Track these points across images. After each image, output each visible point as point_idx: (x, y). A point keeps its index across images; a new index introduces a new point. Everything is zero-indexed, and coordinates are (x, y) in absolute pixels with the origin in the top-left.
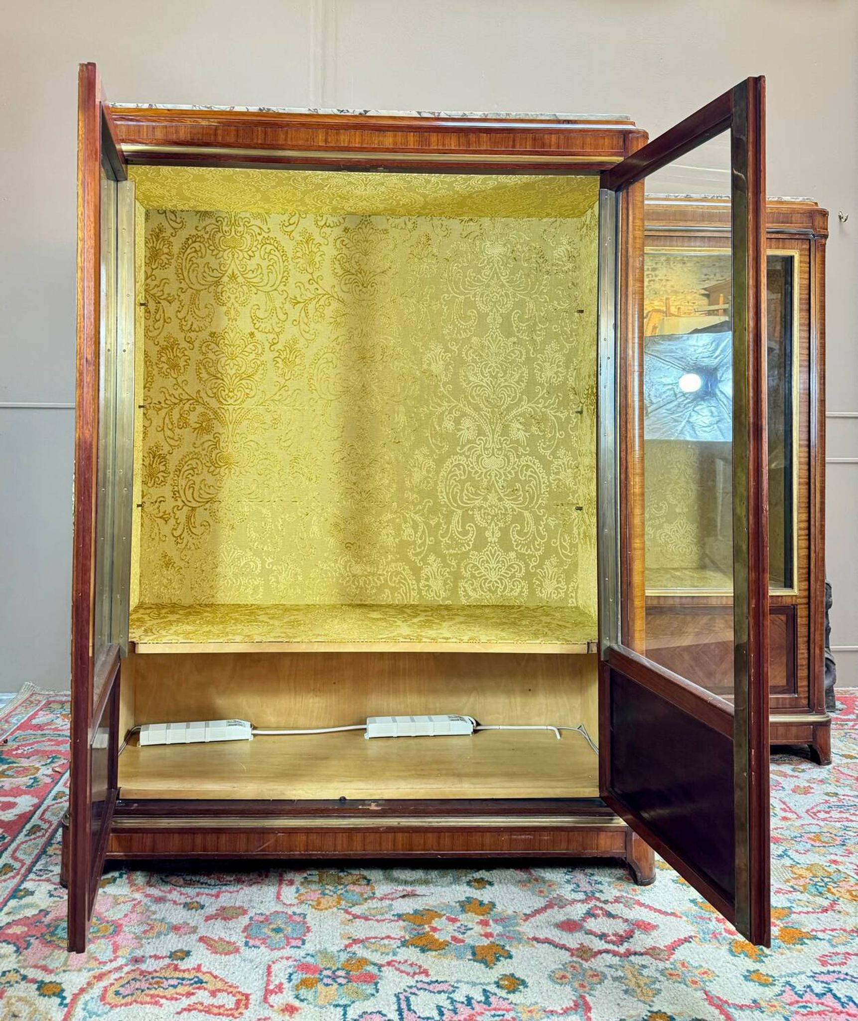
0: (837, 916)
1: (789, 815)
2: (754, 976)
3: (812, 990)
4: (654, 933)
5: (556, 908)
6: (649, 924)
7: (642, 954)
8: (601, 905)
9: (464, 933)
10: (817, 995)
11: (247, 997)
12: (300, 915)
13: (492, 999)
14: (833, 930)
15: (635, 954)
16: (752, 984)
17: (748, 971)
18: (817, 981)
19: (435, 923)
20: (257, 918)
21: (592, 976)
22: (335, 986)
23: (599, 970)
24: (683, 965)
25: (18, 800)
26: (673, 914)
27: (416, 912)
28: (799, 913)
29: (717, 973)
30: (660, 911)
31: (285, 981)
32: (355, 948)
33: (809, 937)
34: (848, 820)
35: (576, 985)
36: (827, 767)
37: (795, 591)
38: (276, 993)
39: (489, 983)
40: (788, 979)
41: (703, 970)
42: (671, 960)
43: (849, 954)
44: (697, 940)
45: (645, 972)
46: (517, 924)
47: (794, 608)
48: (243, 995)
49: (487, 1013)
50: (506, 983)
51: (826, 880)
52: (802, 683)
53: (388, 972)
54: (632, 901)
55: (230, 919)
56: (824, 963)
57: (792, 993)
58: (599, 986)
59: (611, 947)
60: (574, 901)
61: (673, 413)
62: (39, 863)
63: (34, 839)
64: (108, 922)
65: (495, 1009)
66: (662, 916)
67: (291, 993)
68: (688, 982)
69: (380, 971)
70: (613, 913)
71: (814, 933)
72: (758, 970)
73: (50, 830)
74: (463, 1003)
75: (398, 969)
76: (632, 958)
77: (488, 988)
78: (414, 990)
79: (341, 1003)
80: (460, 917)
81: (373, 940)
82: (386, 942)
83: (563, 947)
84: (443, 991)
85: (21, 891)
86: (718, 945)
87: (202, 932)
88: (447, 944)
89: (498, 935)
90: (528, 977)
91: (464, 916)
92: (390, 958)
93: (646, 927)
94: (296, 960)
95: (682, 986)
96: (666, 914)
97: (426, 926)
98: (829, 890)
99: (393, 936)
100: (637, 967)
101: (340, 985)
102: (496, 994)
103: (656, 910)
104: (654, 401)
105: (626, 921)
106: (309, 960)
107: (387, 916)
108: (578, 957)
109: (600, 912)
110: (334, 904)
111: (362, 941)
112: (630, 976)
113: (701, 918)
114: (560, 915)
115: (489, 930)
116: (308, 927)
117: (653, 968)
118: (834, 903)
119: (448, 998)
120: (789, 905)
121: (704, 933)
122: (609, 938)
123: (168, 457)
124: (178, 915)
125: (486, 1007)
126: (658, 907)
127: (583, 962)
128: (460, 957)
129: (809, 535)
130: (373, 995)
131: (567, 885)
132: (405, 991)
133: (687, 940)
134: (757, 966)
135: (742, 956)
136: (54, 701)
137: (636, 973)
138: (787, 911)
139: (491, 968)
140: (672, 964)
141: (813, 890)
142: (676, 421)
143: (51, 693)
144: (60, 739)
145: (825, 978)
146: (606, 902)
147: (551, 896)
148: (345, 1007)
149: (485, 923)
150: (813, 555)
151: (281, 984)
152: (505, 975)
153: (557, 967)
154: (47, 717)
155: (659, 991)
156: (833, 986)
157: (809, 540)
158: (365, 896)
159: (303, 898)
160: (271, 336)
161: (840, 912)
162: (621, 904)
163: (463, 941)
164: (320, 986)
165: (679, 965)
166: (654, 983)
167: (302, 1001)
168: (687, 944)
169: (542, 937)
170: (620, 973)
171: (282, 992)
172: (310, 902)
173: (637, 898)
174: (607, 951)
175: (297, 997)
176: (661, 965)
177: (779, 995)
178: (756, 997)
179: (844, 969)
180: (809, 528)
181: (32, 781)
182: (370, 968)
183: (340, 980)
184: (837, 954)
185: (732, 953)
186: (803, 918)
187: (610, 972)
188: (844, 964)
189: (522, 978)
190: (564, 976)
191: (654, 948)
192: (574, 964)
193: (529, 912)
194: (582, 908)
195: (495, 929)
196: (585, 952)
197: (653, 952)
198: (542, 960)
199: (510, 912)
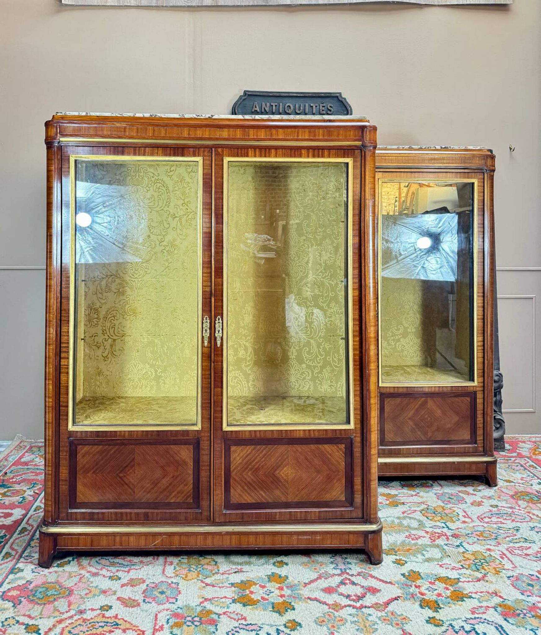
0: (485, 584)
1: (467, 520)
2: (432, 621)
3: (464, 629)
4: (378, 594)
5: (323, 579)
6: (376, 589)
7: (369, 607)
8: (350, 577)
9: (268, 595)
10: (466, 632)
11: (144, 632)
12: (175, 583)
14: (481, 592)
15: (366, 607)
16: (430, 625)
17: (429, 617)
18: (468, 624)
19: (252, 589)
20: (150, 585)
21: (339, 621)
22: (193, 626)
23: (344, 616)
24: (392, 614)
25: (13, 511)
26: (390, 583)
27: (242, 581)
28: (463, 582)
29: (411, 619)
30: (383, 581)
31: (165, 624)
32: (206, 604)
33: (467, 596)
34: (502, 523)
35: (330, 626)
36: (495, 488)
37: (476, 383)
38: (160, 631)
39: (280, 625)
40: (451, 622)
41: (403, 617)
42: (386, 611)
43: (488, 607)
44: (402, 598)
45: (370, 618)
46: (300, 589)
47: (475, 393)
48: (141, 631)
50: (290, 625)
51: (482, 561)
52: (480, 438)
53: (224, 618)
54: (367, 575)
55: (135, 586)
56: (473, 613)
57: (452, 630)
58: (342, 627)
59: (352, 603)
60: (334, 575)
61: (414, 261)
62: (26, 552)
63: (23, 536)
64: (65, 588)
66: (383, 584)
67: (168, 630)
68: (394, 624)
69: (219, 618)
70: (356, 582)
71: (470, 594)
72: (435, 617)
73: (32, 531)
75: (229, 617)
76: (363, 610)
77: (279, 628)
78: (238, 629)
80: (267, 585)
81: (216, 599)
82: (224, 600)
83: (324, 603)
84: (254, 630)
85: (16, 569)
86: (414, 601)
87: (119, 594)
88: (258, 601)
89: (288, 596)
90: (303, 621)
91: (270, 584)
92: (225, 610)
93: (374, 591)
94: (171, 611)
95: (390, 626)
96: (386, 582)
97: (247, 591)
98: (483, 568)
99: (227, 596)
100: (366, 615)
101: (196, 626)
102: (283, 632)
103: (381, 581)
104: (402, 253)
105: (363, 587)
106: (179, 611)
107: (225, 584)
108: (332, 609)
109: (348, 582)
110: (196, 576)
111: (210, 600)
112: (361, 620)
113: (406, 585)
114: (323, 584)
115: (283, 593)
116: (179, 591)
117: (374, 616)
118: (485, 576)
119: (257, 634)
120: (459, 577)
121: (407, 594)
122: (351, 598)
123: (99, 309)
124: (105, 584)
126: (382, 579)
127: (335, 612)
128: (265, 610)
129: (484, 350)
130: (214, 632)
131: (331, 565)
132: (232, 630)
133: (396, 599)
134: (434, 614)
135: (427, 608)
136: (34, 446)
137: (364, 619)
138: (456, 581)
139: (282, 616)
140: (386, 613)
141: (474, 568)
142: (415, 266)
143: (33, 440)
144: (38, 471)
145: (472, 621)
146: (352, 575)
147: (321, 572)
149: (281, 589)
150: (486, 362)
151: (163, 625)
152: (290, 620)
153: (320, 615)
154: (30, 457)
155: (377, 629)
156: (476, 627)
157: (484, 352)
158: (214, 572)
159: (177, 573)
160: (160, 237)
161: (487, 581)
163: (267, 600)
164: (185, 627)
165: (389, 614)
166: (374, 625)
168: (396, 601)
169: (313, 597)
170: (355, 619)
171: (163, 630)
172: (182, 576)
173: (370, 573)
174: (350, 606)
175: (171, 633)
176: (379, 614)
177: (445, 632)
178: (431, 633)
179: (484, 616)
180: (484, 346)
181: (22, 499)
182: (215, 617)
183: (196, 623)
184: (482, 607)
185: (421, 606)
186: (465, 585)
187: (350, 618)
188: (484, 613)
189: (299, 622)
190: (323, 621)
191: (377, 604)
192: (330, 613)
193: (307, 582)
194: (338, 579)
195: (287, 592)
196: (337, 606)
197: (376, 606)
198: (312, 611)
199: (296, 582)
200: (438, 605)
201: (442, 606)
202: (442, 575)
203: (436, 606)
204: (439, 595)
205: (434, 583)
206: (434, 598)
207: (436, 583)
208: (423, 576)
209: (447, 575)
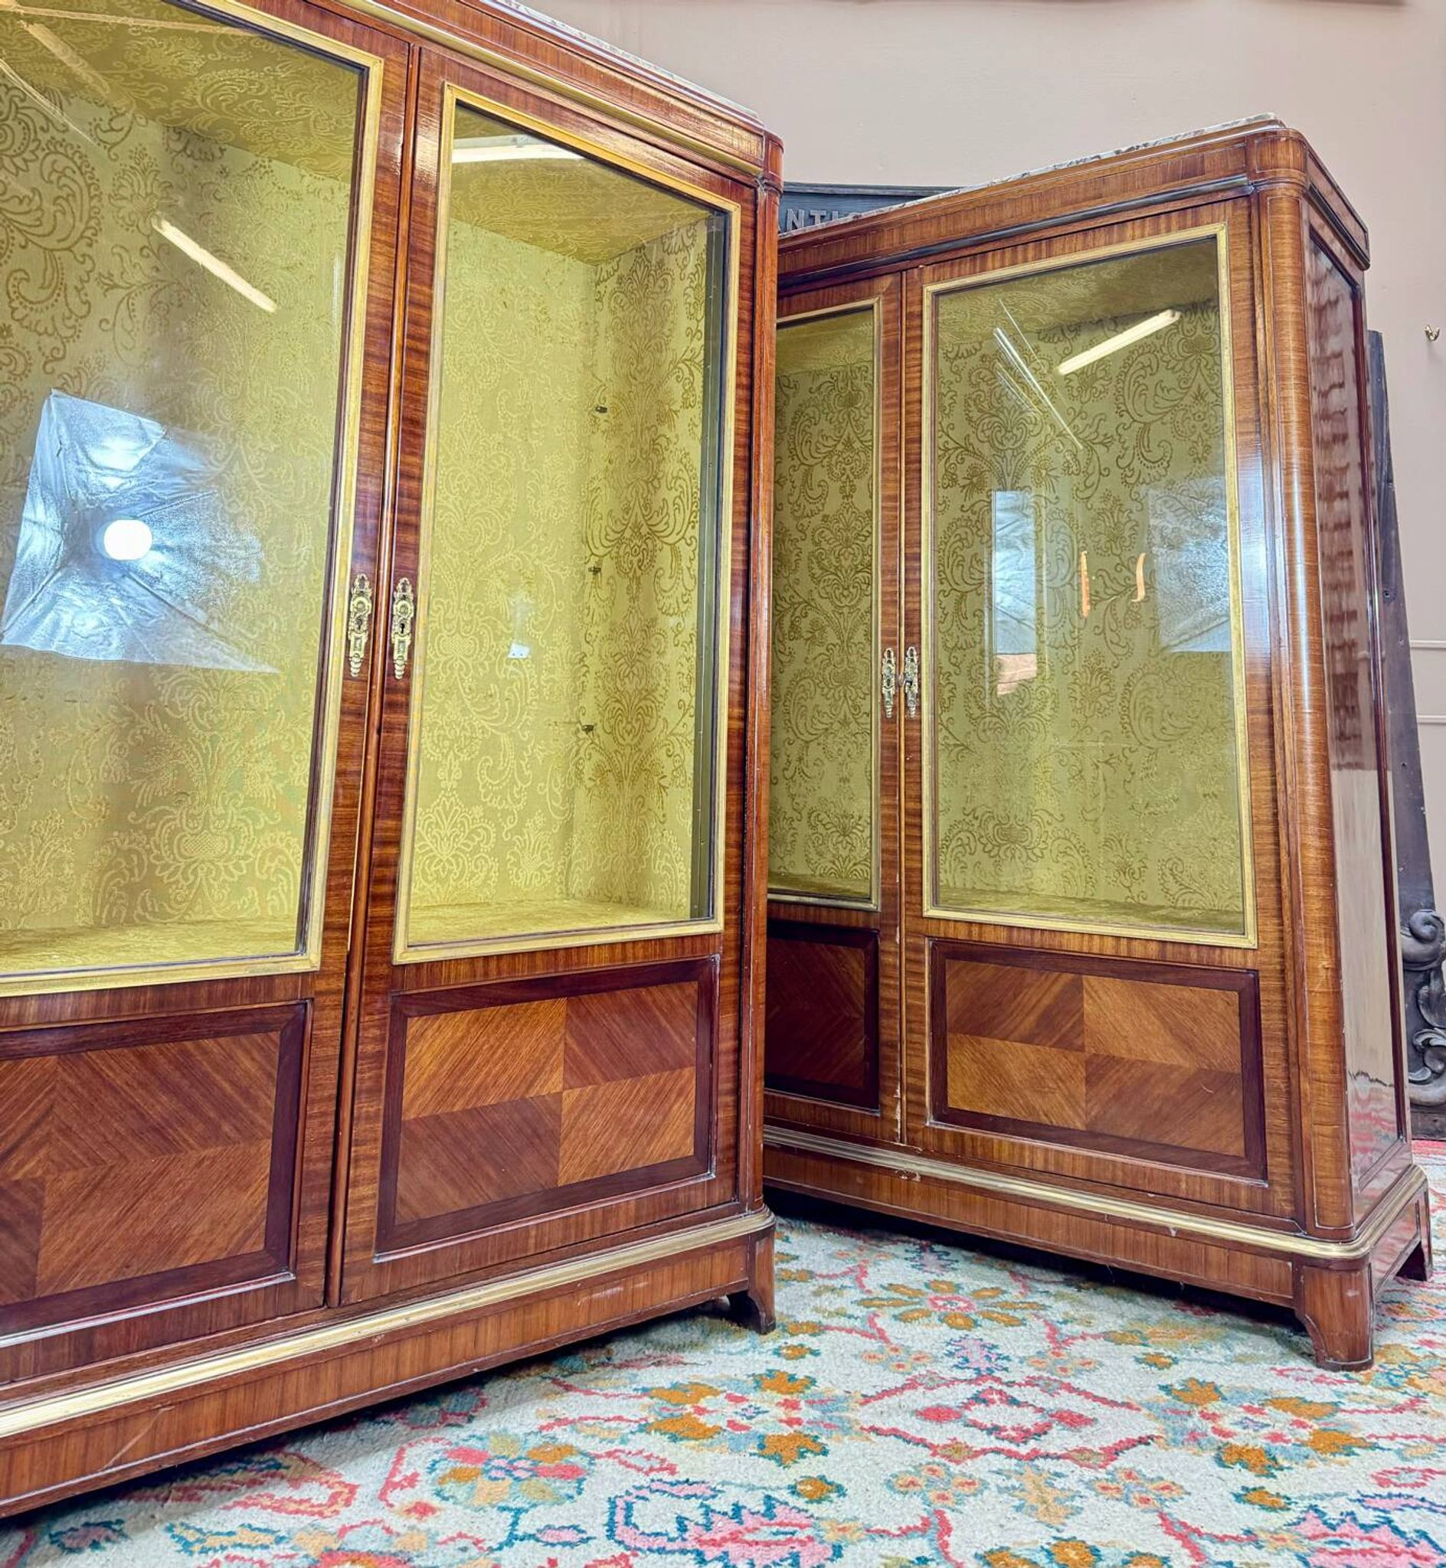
0: (1419, 1419)
2: (1252, 1496)
3: (1355, 1519)
4: (1087, 1430)
5: (921, 1389)
6: (1080, 1416)
7: (1059, 1457)
8: (1005, 1388)
9: (751, 1418)
10: (1363, 1526)
11: (353, 1489)
13: (779, 1510)
14: (1407, 1437)
15: (1047, 1456)
16: (1248, 1507)
17: (1244, 1488)
18: (1367, 1508)
19: (703, 1403)
21: (962, 1485)
22: (509, 1481)
23: (977, 1476)
24: (1129, 1475)
27: (675, 1386)
28: (1352, 1412)
29: (1187, 1489)
30: (1102, 1400)
31: (422, 1471)
32: (557, 1431)
33: (1363, 1444)
35: (931, 1495)
38: (403, 1487)
39: (778, 1488)
40: (1313, 1502)
41: (1162, 1484)
42: (1110, 1468)
43: (1430, 1471)
44: (1161, 1441)
45: (1059, 1483)
46: (847, 1409)
48: (346, 1486)
49: (765, 1528)
50: (809, 1488)
51: (1408, 1367)
53: (605, 1466)
54: (1056, 1385)
56: (1383, 1483)
57: (1318, 1522)
58: (971, 1499)
59: (1005, 1445)
60: (954, 1381)
65: (781, 1524)
66: (1104, 1406)
67: (428, 1487)
68: (1132, 1500)
69: (591, 1464)
70: (1021, 1399)
71: (1374, 1440)
72: (1262, 1488)
74: (725, 1514)
75: (622, 1463)
76: (1040, 1462)
77: (775, 1495)
78: (645, 1493)
79: (512, 1505)
80: (751, 1396)
81: (591, 1422)
82: (613, 1424)
83: (921, 1442)
84: (695, 1496)
86: (1196, 1449)
88: (718, 1430)
90: (850, 1480)
91: (758, 1394)
92: (614, 1446)
93: (1073, 1421)
94: (450, 1443)
95: (1122, 1505)
96: (1113, 1404)
97: (688, 1406)
98: (1411, 1382)
99: (626, 1416)
100: (1045, 1475)
101: (518, 1479)
102: (786, 1504)
103: (1096, 1399)
105: (1041, 1410)
106: (474, 1443)
107: (623, 1390)
108: (943, 1456)
109: (996, 1397)
111: (573, 1422)
112: (1029, 1486)
113: (1176, 1412)
114: (922, 1399)
115: (795, 1414)
117: (1073, 1479)
118: (1417, 1400)
119: (702, 1505)
120: (1336, 1400)
121: (1175, 1433)
122: (1004, 1434)
125: (765, 1520)
126: (1100, 1395)
127: (952, 1464)
128: (735, 1449)
130: (571, 1497)
131: (946, 1359)
132: (628, 1493)
133: (1143, 1441)
134: (1263, 1482)
135: (1238, 1466)
137: (1042, 1483)
138: (1328, 1409)
139: (788, 1467)
140: (1108, 1473)
141: (1383, 1382)
145: (1381, 1503)
146: (1010, 1384)
147: (915, 1373)
148: (519, 1511)
149: (791, 1405)
151: (415, 1475)
152: (810, 1478)
153: (903, 1469)
155: (1079, 1510)
156: (1395, 1516)
161: (1425, 1413)
162: (1037, 1389)
163: (746, 1428)
164: (482, 1481)
165: (1120, 1475)
166: (1073, 1498)
167: (446, 1499)
168: (1143, 1447)
169: (886, 1427)
170: (1014, 1482)
171: (413, 1487)
173: (1066, 1381)
174: (997, 1451)
175: (438, 1494)
176: (1089, 1474)
177: (1294, 1524)
178: (1252, 1526)
179: (1419, 1493)
182: (576, 1460)
183: (518, 1473)
184: (1410, 1470)
185: (1220, 1461)
186: (1357, 1418)
187: (994, 1480)
188: (1418, 1485)
189: (839, 1482)
190: (913, 1483)
191: (1081, 1451)
192: (935, 1467)
193: (871, 1393)
194: (965, 1392)
195: (806, 1413)
196: (958, 1451)
197: (1080, 1456)
198: (878, 1459)
199: (839, 1392)
200: (1274, 1459)
201: (1286, 1464)
202: (1284, 1394)
203: (1266, 1463)
204: (1276, 1437)
205: (1260, 1411)
206: (1261, 1443)
207: (1266, 1410)
208: (1227, 1395)
209: (1299, 1395)
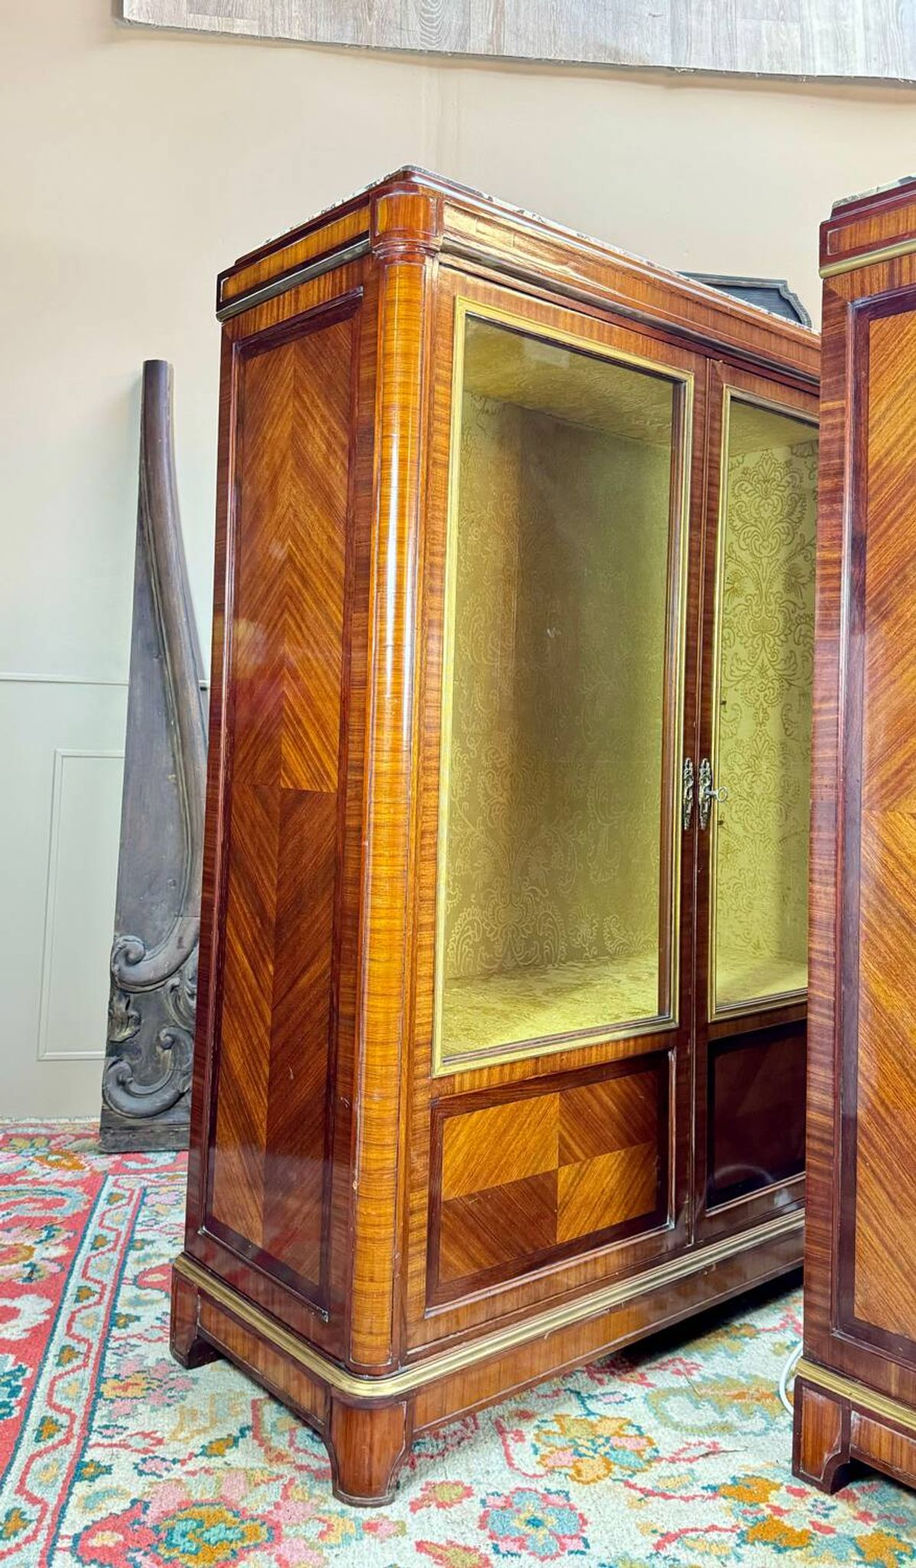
9: (826, 1516)
12: (557, 1492)
19: (772, 1501)
20: (490, 1500)
25: (17, 1303)
27: (734, 1480)
32: (671, 1549)
55: (451, 1506)
62: (98, 1414)
63: (73, 1371)
64: (252, 1519)
73: (93, 1355)
81: (693, 1535)
82: (713, 1536)
85: (87, 1465)
87: (416, 1533)
88: (808, 1535)
89: (880, 1517)
97: (762, 1506)
99: (720, 1525)
107: (694, 1490)
110: (602, 1471)
111: (676, 1537)
116: (581, 1516)
136: (17, 1136)
143: (7, 1121)
144: (48, 1198)
154: (14, 1161)
158: (646, 1456)
159: (550, 1462)
163: (831, 1530)
172: (565, 1470)
181: (29, 1269)
